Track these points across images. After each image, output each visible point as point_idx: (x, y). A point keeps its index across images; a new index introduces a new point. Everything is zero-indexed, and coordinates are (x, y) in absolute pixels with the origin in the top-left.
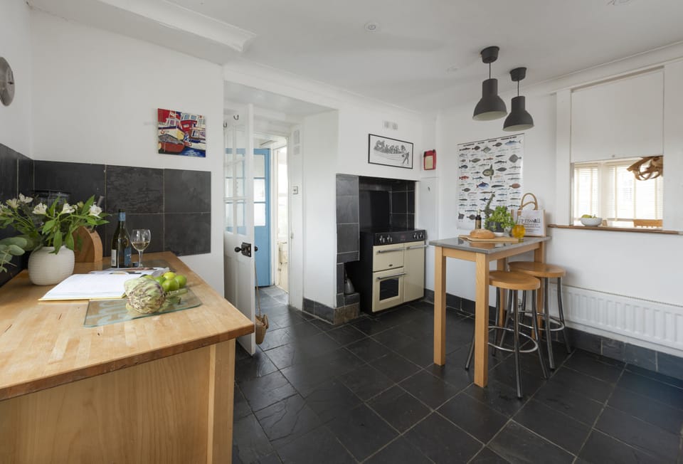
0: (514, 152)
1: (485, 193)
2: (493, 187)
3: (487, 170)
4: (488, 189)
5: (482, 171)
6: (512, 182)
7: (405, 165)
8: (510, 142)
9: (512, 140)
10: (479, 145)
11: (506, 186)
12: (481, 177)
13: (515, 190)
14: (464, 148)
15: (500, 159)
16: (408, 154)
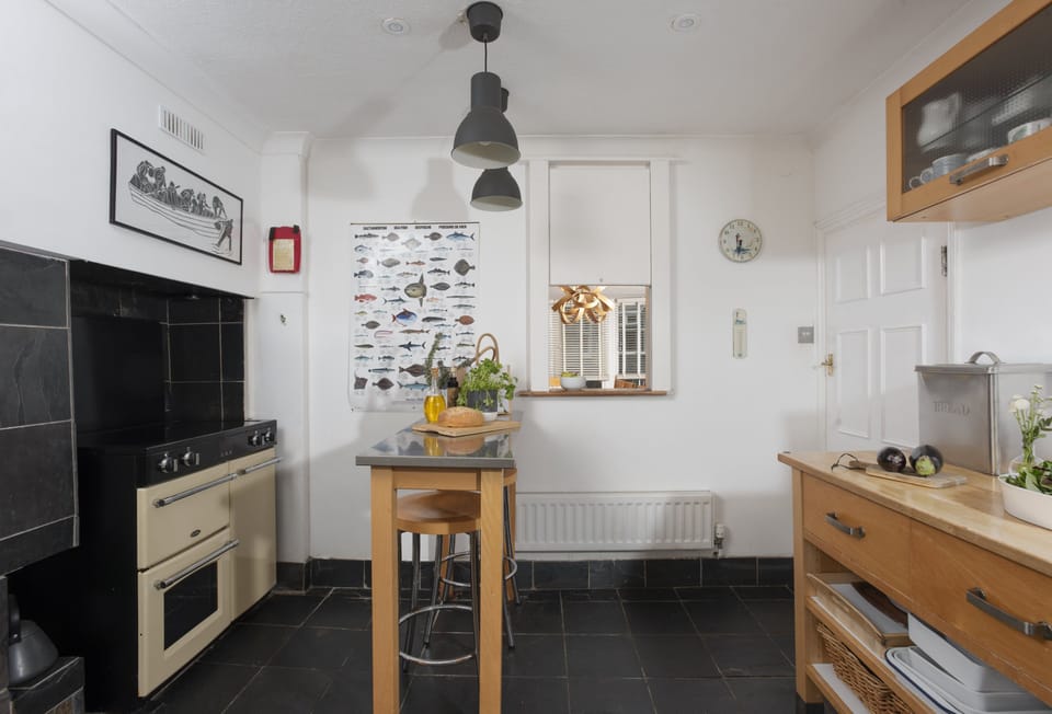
0: (463, 255)
1: (409, 332)
2: (424, 320)
3: (412, 285)
4: (416, 324)
5: (403, 286)
6: (460, 313)
7: (223, 251)
8: (456, 235)
9: (459, 231)
10: (395, 231)
11: (450, 321)
12: (400, 300)
13: (465, 328)
14: (366, 232)
15: (437, 265)
16: (229, 224)
